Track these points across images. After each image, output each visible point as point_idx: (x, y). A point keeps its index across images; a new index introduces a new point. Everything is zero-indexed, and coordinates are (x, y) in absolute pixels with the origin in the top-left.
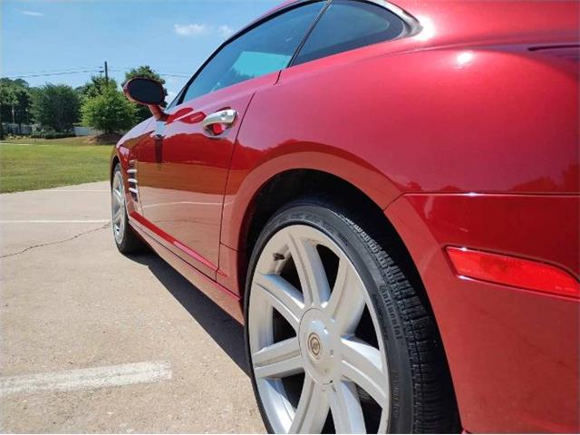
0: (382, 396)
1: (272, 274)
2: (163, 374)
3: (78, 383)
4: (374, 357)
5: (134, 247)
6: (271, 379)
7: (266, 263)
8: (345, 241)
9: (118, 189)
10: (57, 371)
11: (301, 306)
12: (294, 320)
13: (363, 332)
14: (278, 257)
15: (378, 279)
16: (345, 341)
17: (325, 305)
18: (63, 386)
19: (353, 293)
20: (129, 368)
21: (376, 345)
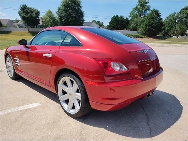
0: (80, 99)
1: (62, 84)
2: (39, 105)
3: (22, 109)
4: (79, 94)
5: (17, 77)
6: (63, 101)
7: (61, 82)
8: (74, 79)
9: (9, 62)
10: (16, 107)
11: (68, 89)
12: (66, 91)
13: (78, 91)
14: (63, 81)
15: (79, 84)
16: (75, 93)
17: (72, 88)
18: (20, 110)
19: (76, 86)
20: (31, 105)
21: (79, 93)
